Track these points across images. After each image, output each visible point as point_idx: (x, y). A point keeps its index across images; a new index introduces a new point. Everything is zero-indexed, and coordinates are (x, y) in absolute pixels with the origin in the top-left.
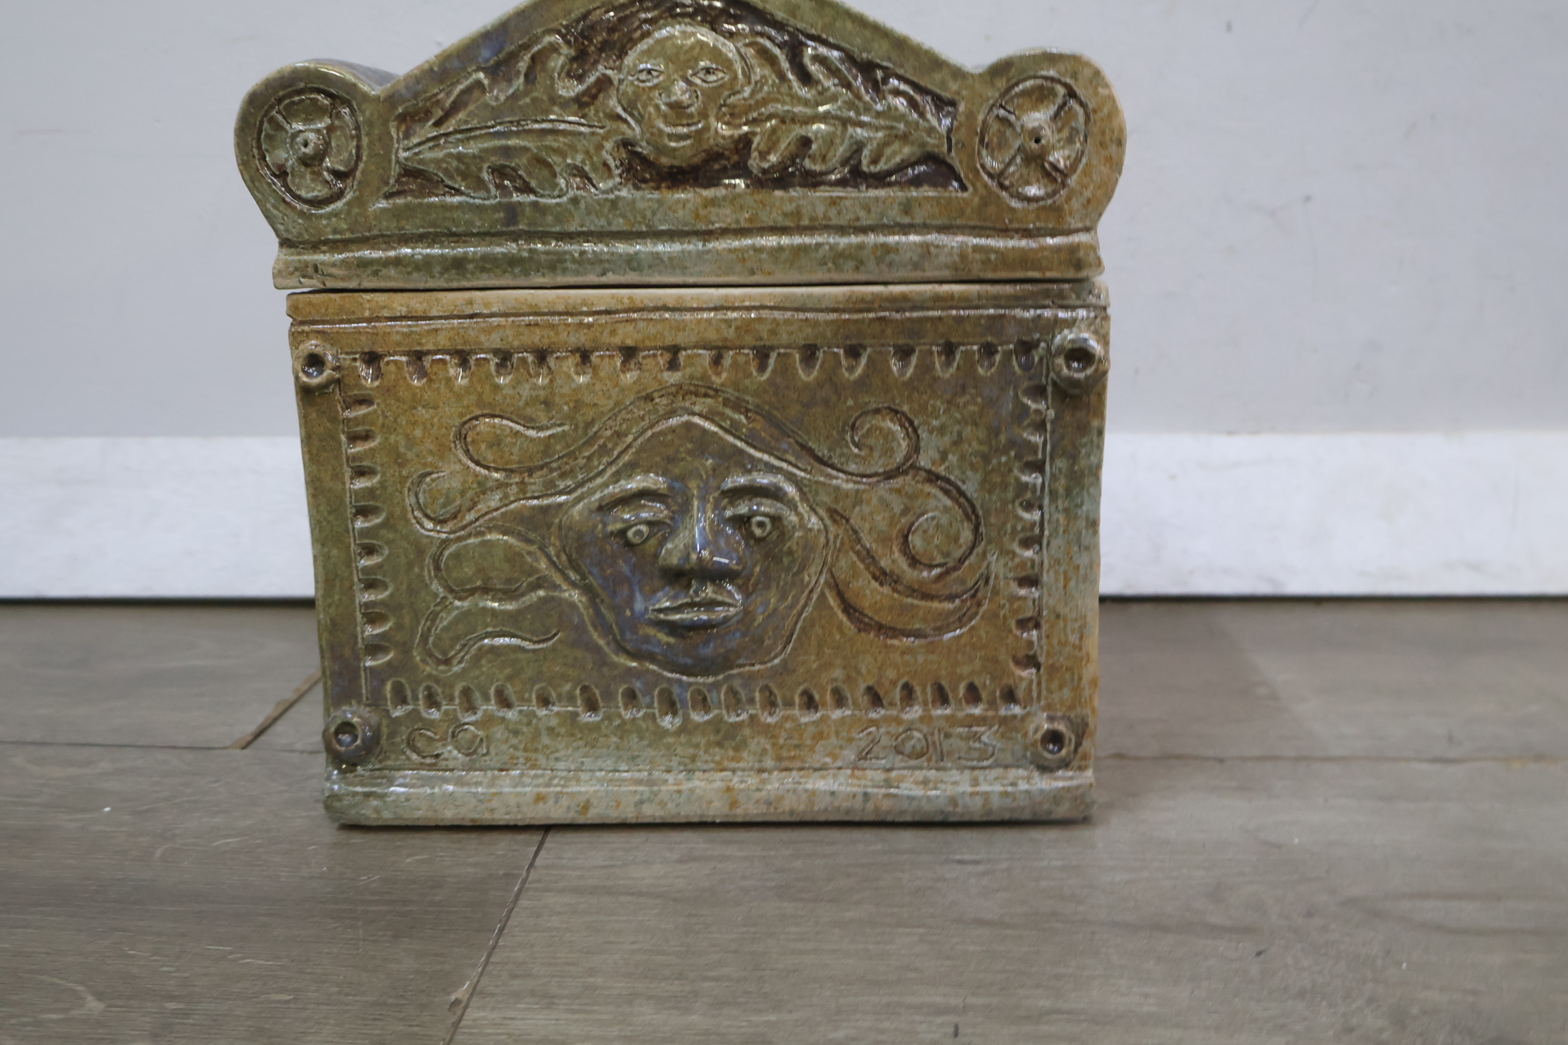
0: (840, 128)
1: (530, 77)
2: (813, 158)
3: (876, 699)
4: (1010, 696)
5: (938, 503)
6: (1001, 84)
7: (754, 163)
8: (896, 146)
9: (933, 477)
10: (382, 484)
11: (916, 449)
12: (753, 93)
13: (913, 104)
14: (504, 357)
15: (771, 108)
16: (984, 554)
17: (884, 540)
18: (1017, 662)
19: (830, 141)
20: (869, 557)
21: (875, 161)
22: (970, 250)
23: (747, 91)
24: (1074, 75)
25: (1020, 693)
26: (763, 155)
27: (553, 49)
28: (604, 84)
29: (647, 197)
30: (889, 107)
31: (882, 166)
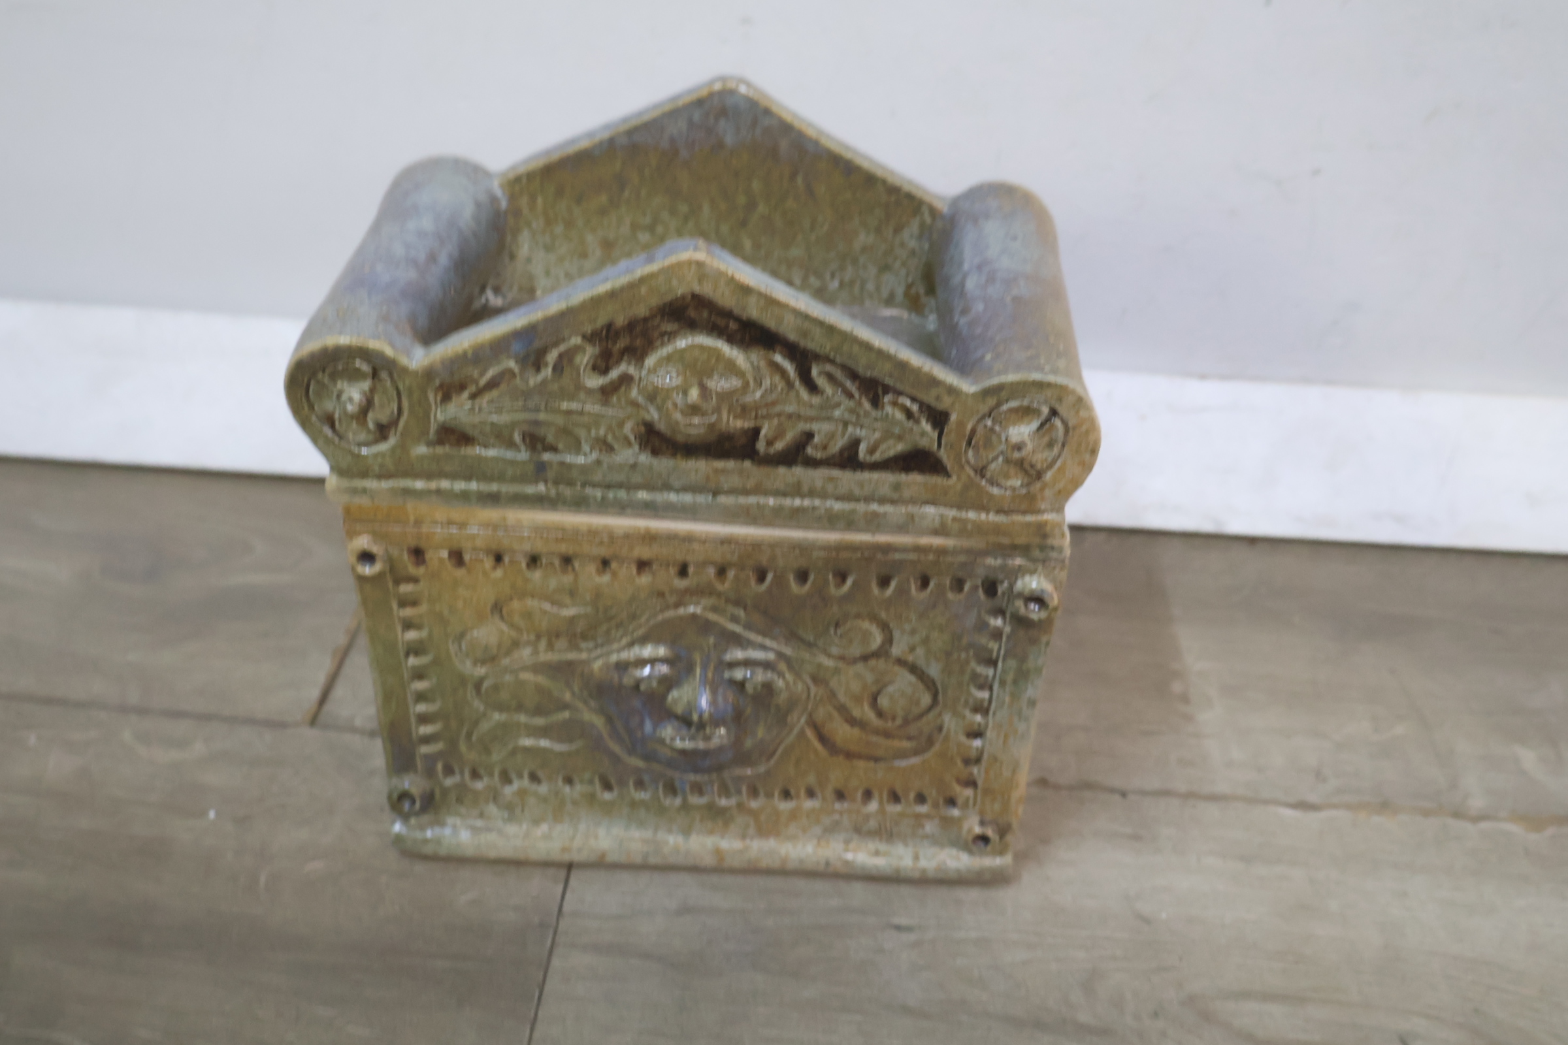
0: (840, 428)
1: (558, 368)
2: (816, 447)
3: (840, 795)
4: (951, 802)
5: (904, 681)
6: (991, 402)
7: (761, 446)
8: (891, 442)
9: (900, 662)
10: (430, 635)
11: (889, 640)
12: (762, 396)
13: (909, 414)
14: (534, 560)
15: (778, 409)
16: (940, 714)
17: (858, 699)
18: (958, 781)
19: (832, 436)
20: (842, 709)
21: (872, 451)
22: (949, 522)
23: (758, 394)
24: (1060, 400)
25: (960, 801)
26: (770, 443)
27: (577, 349)
28: (626, 379)
29: (663, 464)
30: (887, 415)
31: (877, 457)
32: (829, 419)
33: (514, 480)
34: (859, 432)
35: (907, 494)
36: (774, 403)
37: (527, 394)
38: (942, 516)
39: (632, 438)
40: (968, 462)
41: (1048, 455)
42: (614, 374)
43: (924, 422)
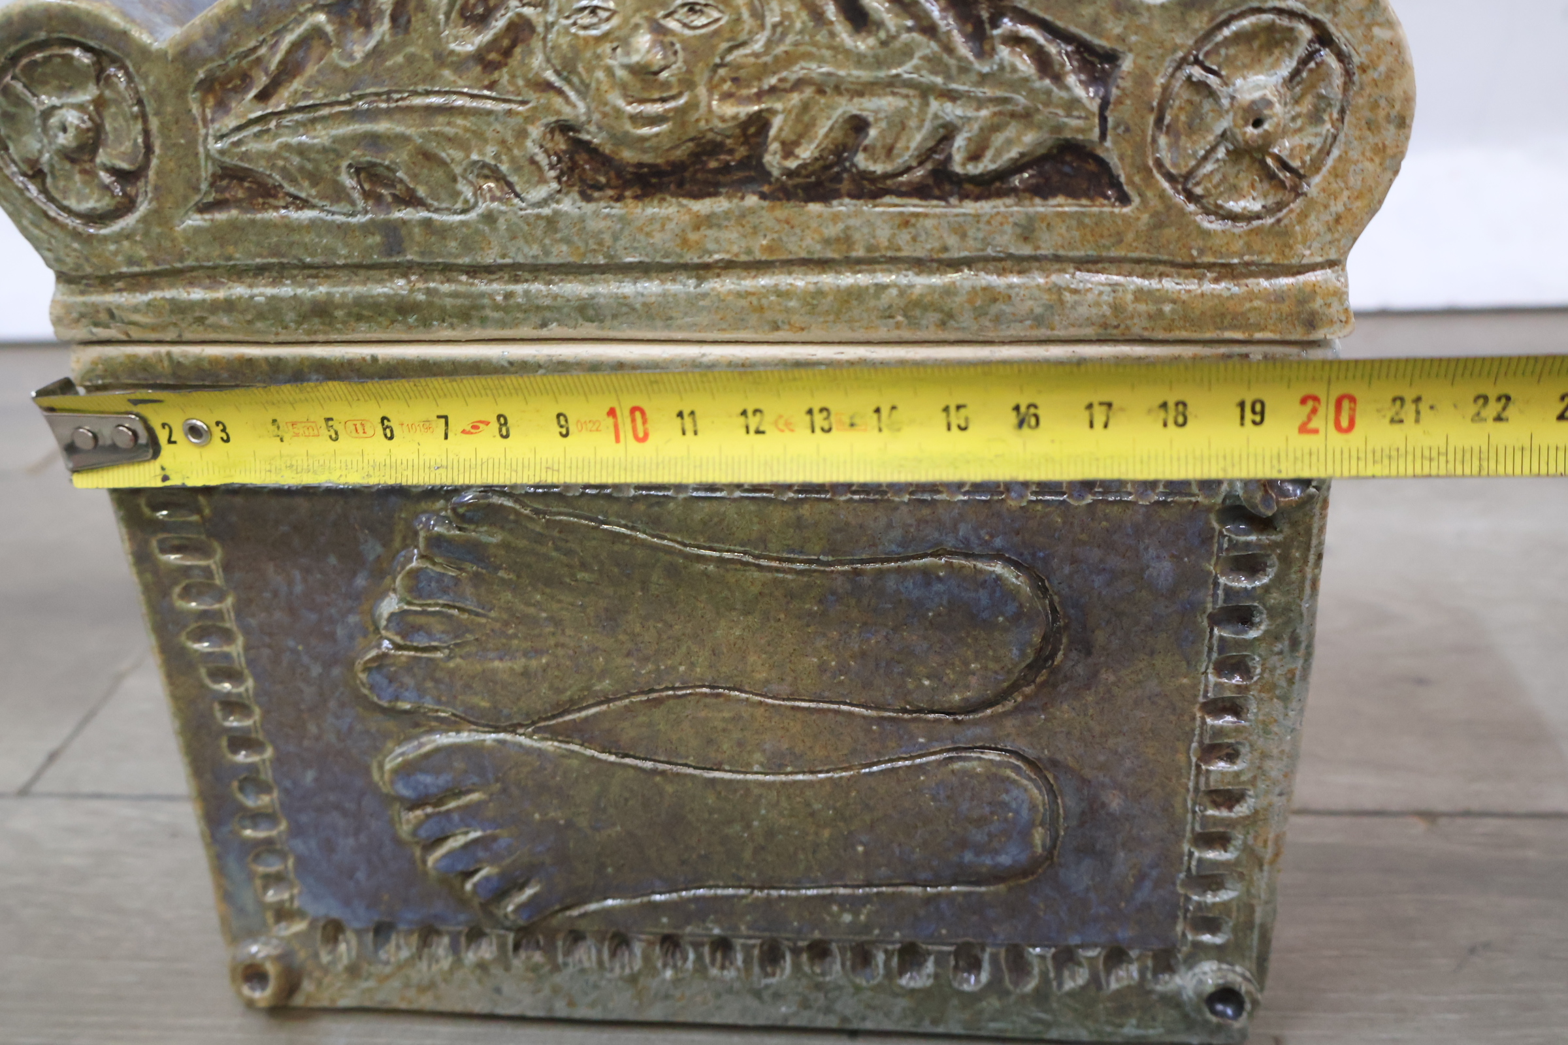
32: (892, 85)
33: (355, 268)
34: (952, 111)
35: (1047, 246)
36: (789, 59)
37: (351, 79)
38: (1114, 287)
39: (542, 159)
40: (1159, 164)
41: (1312, 138)
42: (499, 23)
43: (1071, 80)
